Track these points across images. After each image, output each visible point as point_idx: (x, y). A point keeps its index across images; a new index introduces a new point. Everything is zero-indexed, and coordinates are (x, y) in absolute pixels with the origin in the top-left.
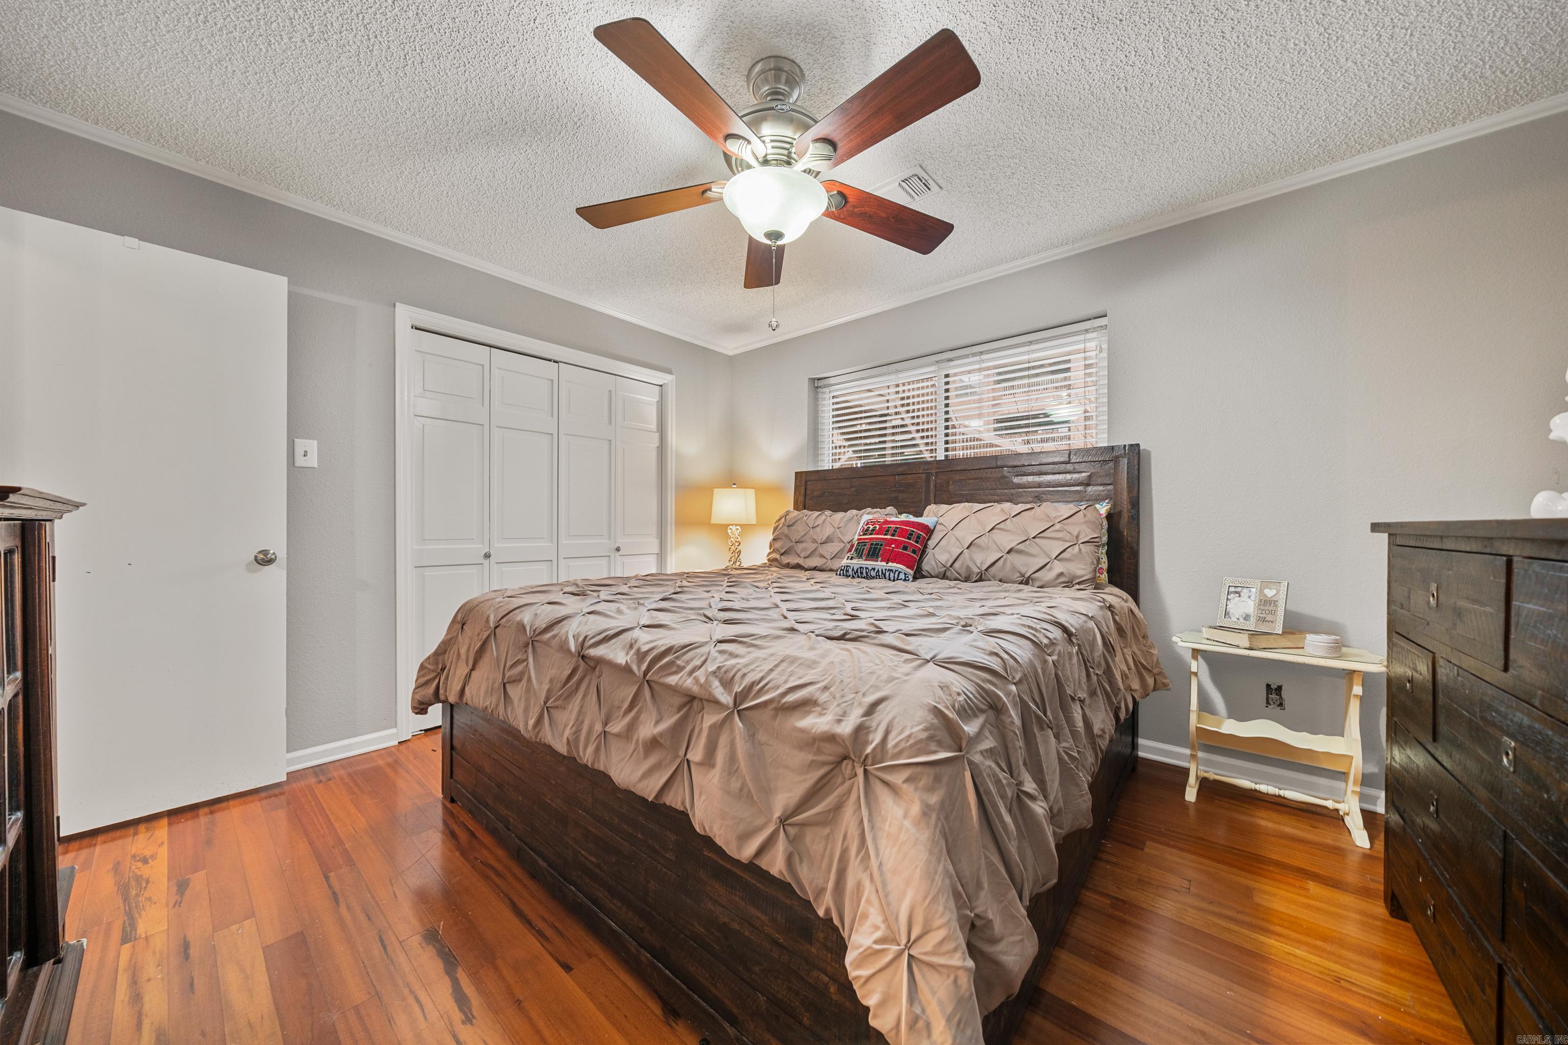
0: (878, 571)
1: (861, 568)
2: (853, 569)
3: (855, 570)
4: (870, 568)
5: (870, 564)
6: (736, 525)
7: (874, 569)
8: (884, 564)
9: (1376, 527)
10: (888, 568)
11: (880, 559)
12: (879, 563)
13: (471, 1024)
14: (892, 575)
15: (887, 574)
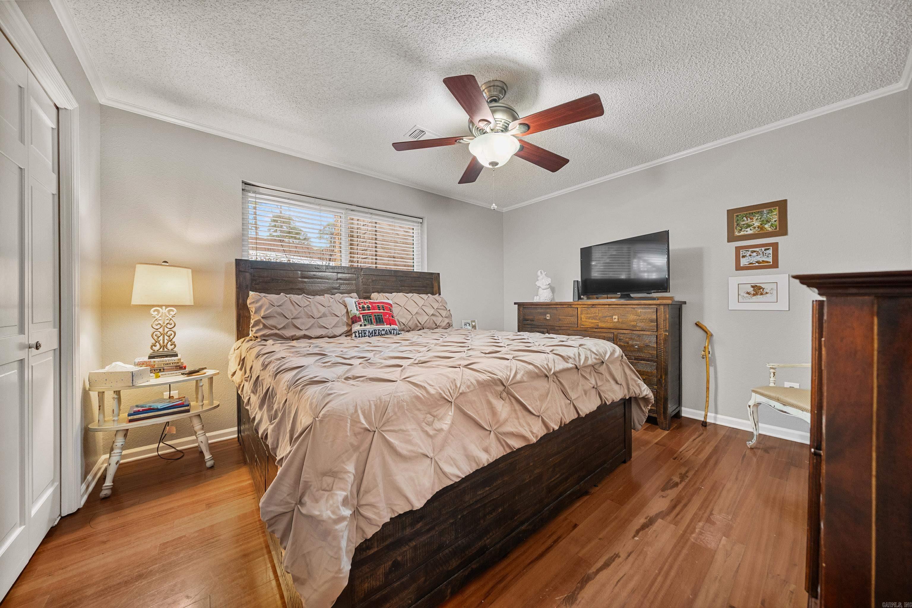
0: (387, 330)
1: (374, 330)
2: (369, 332)
3: (371, 332)
4: (381, 330)
5: (380, 327)
6: (167, 306)
7: (384, 330)
8: (389, 326)
9: (515, 303)
10: (392, 328)
11: (385, 324)
12: (386, 326)
13: (618, 553)
14: (395, 332)
15: (393, 331)
